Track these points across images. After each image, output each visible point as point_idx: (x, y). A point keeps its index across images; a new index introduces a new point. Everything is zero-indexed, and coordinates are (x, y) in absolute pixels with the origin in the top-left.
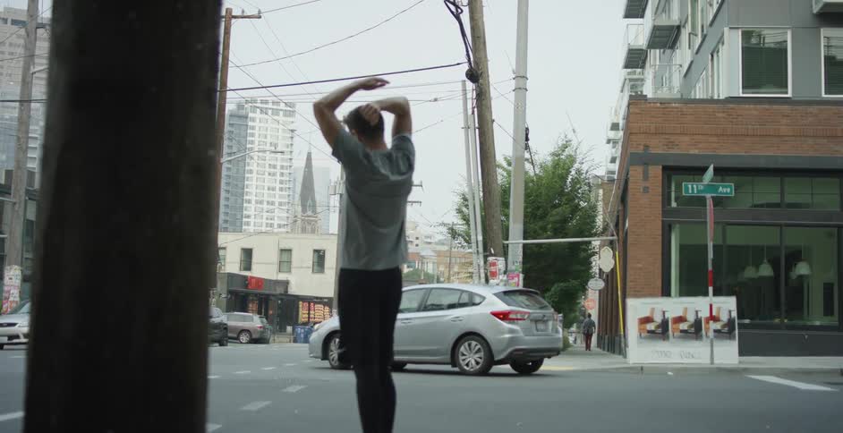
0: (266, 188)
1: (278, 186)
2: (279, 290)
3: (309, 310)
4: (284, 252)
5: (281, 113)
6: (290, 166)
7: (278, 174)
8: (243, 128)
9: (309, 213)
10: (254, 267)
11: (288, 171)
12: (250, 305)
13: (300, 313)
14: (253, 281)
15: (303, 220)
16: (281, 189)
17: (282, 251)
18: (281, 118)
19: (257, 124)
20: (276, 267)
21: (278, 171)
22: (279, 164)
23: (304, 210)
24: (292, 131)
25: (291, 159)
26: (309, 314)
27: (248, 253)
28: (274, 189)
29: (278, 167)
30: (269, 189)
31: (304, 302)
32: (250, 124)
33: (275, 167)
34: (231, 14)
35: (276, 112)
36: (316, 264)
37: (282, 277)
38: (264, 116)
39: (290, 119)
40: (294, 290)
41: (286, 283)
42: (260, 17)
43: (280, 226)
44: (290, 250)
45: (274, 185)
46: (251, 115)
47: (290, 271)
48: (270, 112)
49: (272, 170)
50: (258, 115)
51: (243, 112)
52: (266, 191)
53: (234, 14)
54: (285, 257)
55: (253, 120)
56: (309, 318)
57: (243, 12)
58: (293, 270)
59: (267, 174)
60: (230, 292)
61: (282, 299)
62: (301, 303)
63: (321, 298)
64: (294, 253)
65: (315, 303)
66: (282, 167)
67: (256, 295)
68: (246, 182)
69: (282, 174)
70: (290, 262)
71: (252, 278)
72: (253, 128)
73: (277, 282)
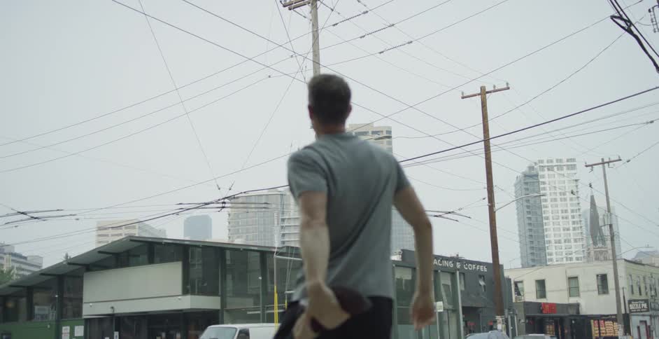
0: (562, 229)
1: (571, 226)
2: (572, 312)
3: (599, 327)
4: (571, 280)
5: (565, 168)
6: (579, 209)
7: (570, 217)
8: (537, 184)
9: (600, 245)
10: (548, 294)
11: (578, 214)
12: (548, 327)
13: (593, 330)
14: (547, 306)
15: (595, 252)
16: (574, 229)
17: (570, 278)
18: (565, 171)
19: (546, 180)
20: (566, 293)
21: (570, 214)
22: (569, 209)
23: (595, 243)
24: (576, 181)
25: (579, 204)
26: (599, 329)
27: (541, 284)
28: (568, 229)
29: (569, 211)
30: (564, 230)
31: (594, 320)
32: (541, 180)
33: (566, 211)
34: (485, 90)
35: (560, 168)
36: (600, 287)
37: (573, 300)
38: (551, 173)
39: (573, 171)
40: (585, 310)
41: (577, 306)
42: (508, 88)
43: (577, 259)
44: (576, 278)
45: (567, 226)
46: (541, 173)
47: (578, 295)
48: (555, 168)
49: (564, 215)
50: (546, 172)
51: (534, 172)
52: (562, 232)
53: (487, 90)
54: (573, 283)
55: (543, 177)
56: (600, 333)
57: (494, 87)
58: (581, 294)
59: (560, 218)
60: (527, 318)
61: (575, 320)
62: (592, 321)
63: (608, 316)
64: (580, 280)
65: (605, 320)
66: (572, 211)
67: (552, 318)
68: (545, 227)
69: (573, 217)
70: (578, 288)
71: (547, 304)
72: (544, 183)
73: (570, 306)
